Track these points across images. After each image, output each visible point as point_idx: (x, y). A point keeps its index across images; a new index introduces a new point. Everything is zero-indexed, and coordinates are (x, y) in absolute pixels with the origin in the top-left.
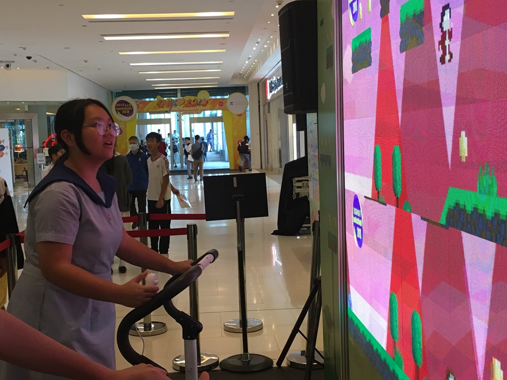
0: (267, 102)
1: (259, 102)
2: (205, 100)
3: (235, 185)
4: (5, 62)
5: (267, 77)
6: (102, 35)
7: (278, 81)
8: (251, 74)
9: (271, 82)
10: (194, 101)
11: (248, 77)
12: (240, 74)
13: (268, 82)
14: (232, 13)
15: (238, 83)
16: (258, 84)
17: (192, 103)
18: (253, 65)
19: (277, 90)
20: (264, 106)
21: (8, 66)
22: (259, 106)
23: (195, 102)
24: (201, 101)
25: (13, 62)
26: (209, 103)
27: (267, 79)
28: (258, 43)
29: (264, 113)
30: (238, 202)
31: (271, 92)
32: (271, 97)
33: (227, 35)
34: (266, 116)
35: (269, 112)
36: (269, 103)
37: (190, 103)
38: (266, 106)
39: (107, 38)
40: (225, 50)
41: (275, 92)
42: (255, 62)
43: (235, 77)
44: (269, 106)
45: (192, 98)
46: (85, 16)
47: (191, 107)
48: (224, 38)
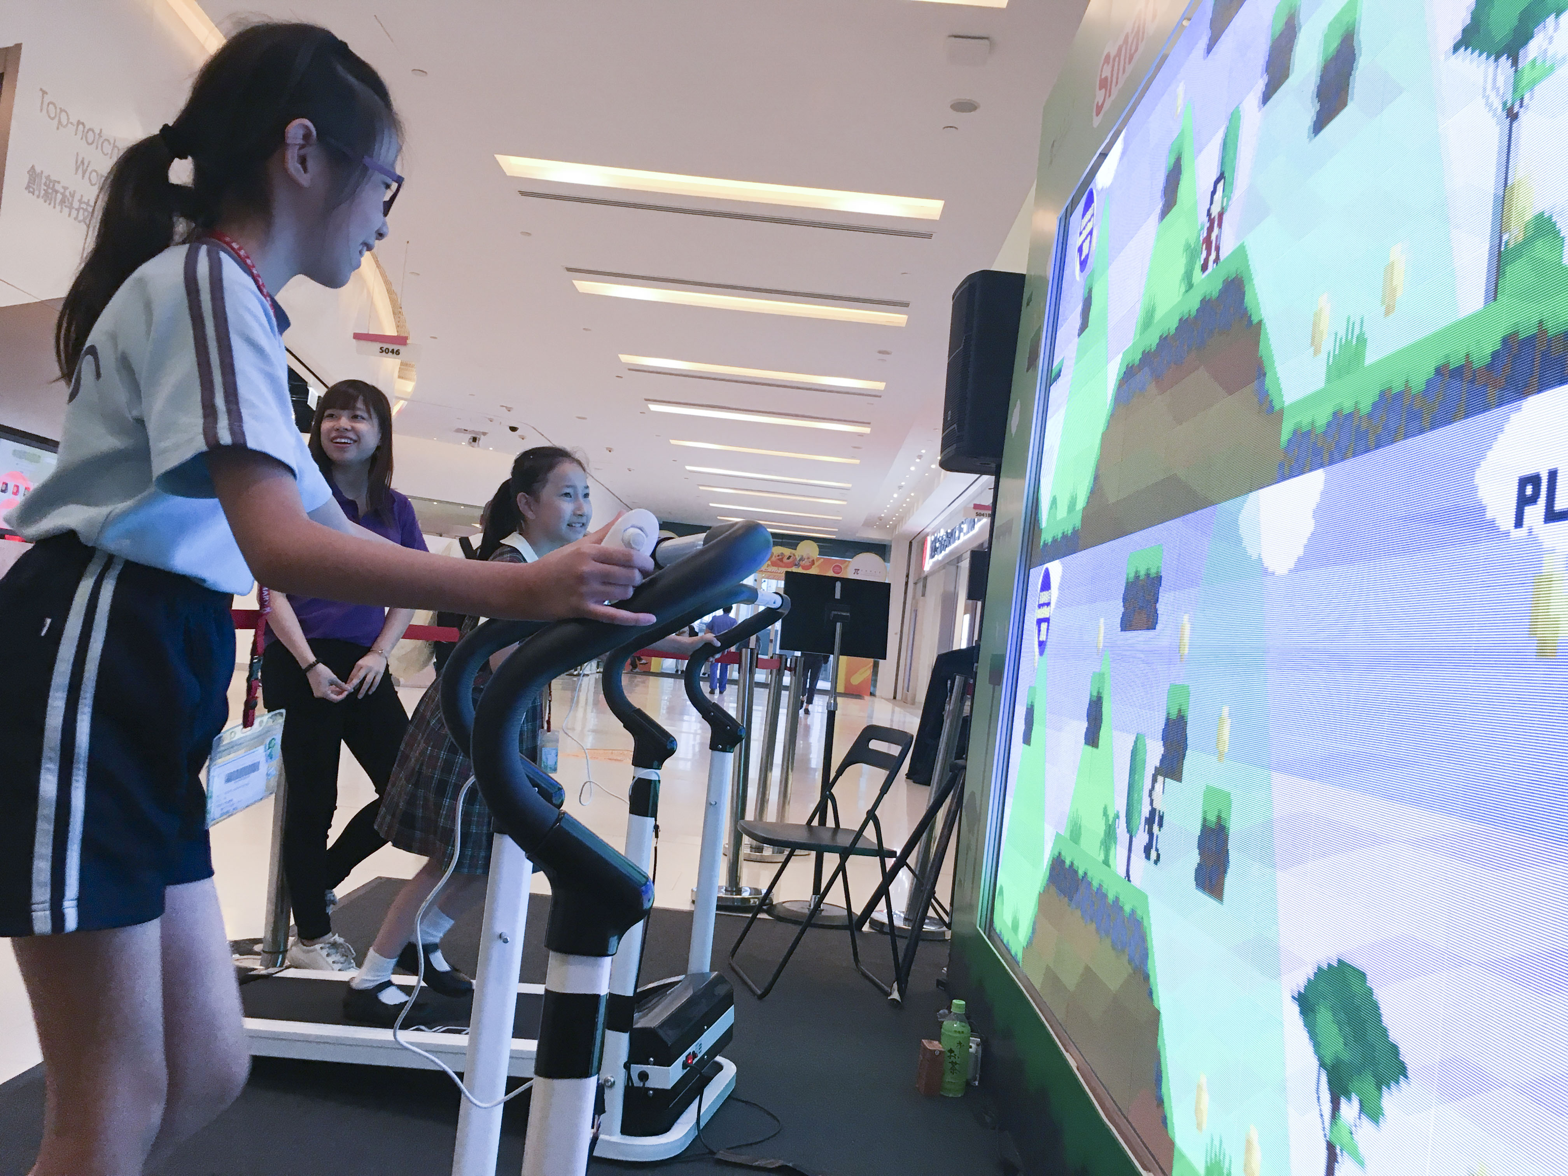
0: (923, 575)
1: (907, 576)
2: (808, 558)
3: (838, 596)
4: (473, 432)
5: (927, 530)
6: (646, 400)
7: (947, 537)
8: (901, 520)
9: (936, 538)
10: (790, 557)
11: (895, 527)
12: (880, 519)
13: (930, 539)
14: (880, 386)
15: (874, 535)
16: (911, 543)
17: (785, 560)
18: (906, 502)
19: (943, 553)
20: (915, 584)
21: (475, 440)
22: (907, 583)
23: (791, 560)
24: (802, 559)
25: (484, 434)
26: (816, 564)
27: (927, 535)
28: (920, 457)
29: (914, 597)
30: (839, 625)
32: (932, 567)
33: (866, 430)
34: (917, 603)
35: (923, 595)
36: (926, 578)
37: (781, 560)
38: (920, 585)
39: (653, 407)
40: (857, 462)
41: (939, 557)
42: (910, 497)
43: (868, 524)
44: (925, 586)
45: (787, 551)
46: (625, 358)
47: (781, 567)
48: (861, 435)
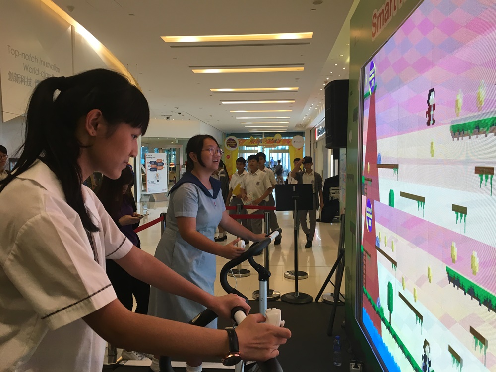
1: (311, 142)
2: (278, 140)
3: (294, 190)
4: (167, 115)
6: (221, 101)
7: (323, 129)
8: (307, 124)
9: (319, 130)
11: (305, 127)
12: (300, 125)
13: (317, 130)
14: (297, 88)
15: (299, 130)
16: (311, 131)
17: (271, 141)
18: (308, 119)
19: (322, 134)
21: (168, 118)
22: (311, 144)
23: (273, 141)
24: (276, 140)
25: (171, 115)
26: (281, 141)
27: (316, 128)
28: (312, 106)
29: (314, 148)
30: (295, 201)
31: (318, 136)
33: (294, 101)
34: (315, 150)
35: (317, 148)
36: (317, 142)
38: (315, 144)
39: (223, 103)
40: (291, 110)
41: (321, 136)
43: (297, 126)
44: (317, 144)
45: (271, 138)
46: (212, 90)
47: (270, 143)
48: (292, 103)
